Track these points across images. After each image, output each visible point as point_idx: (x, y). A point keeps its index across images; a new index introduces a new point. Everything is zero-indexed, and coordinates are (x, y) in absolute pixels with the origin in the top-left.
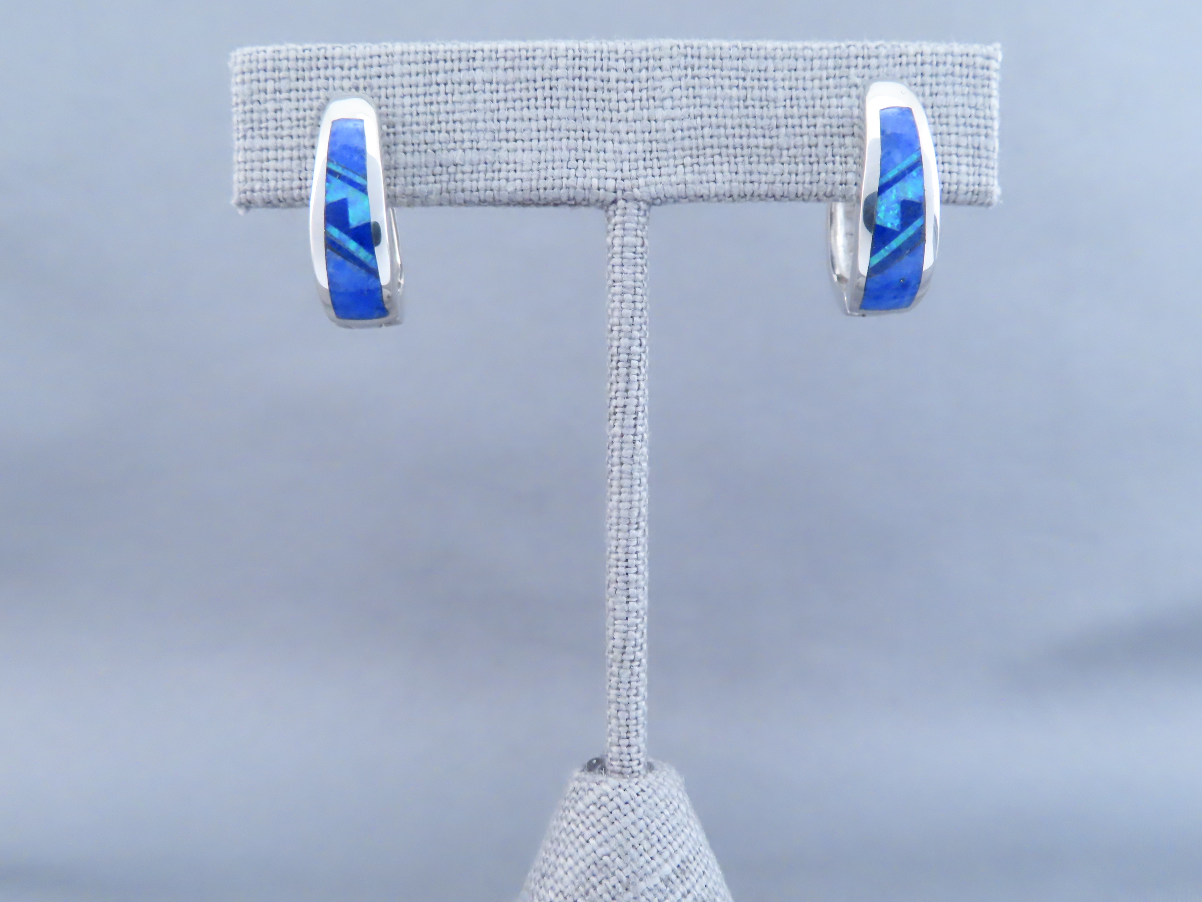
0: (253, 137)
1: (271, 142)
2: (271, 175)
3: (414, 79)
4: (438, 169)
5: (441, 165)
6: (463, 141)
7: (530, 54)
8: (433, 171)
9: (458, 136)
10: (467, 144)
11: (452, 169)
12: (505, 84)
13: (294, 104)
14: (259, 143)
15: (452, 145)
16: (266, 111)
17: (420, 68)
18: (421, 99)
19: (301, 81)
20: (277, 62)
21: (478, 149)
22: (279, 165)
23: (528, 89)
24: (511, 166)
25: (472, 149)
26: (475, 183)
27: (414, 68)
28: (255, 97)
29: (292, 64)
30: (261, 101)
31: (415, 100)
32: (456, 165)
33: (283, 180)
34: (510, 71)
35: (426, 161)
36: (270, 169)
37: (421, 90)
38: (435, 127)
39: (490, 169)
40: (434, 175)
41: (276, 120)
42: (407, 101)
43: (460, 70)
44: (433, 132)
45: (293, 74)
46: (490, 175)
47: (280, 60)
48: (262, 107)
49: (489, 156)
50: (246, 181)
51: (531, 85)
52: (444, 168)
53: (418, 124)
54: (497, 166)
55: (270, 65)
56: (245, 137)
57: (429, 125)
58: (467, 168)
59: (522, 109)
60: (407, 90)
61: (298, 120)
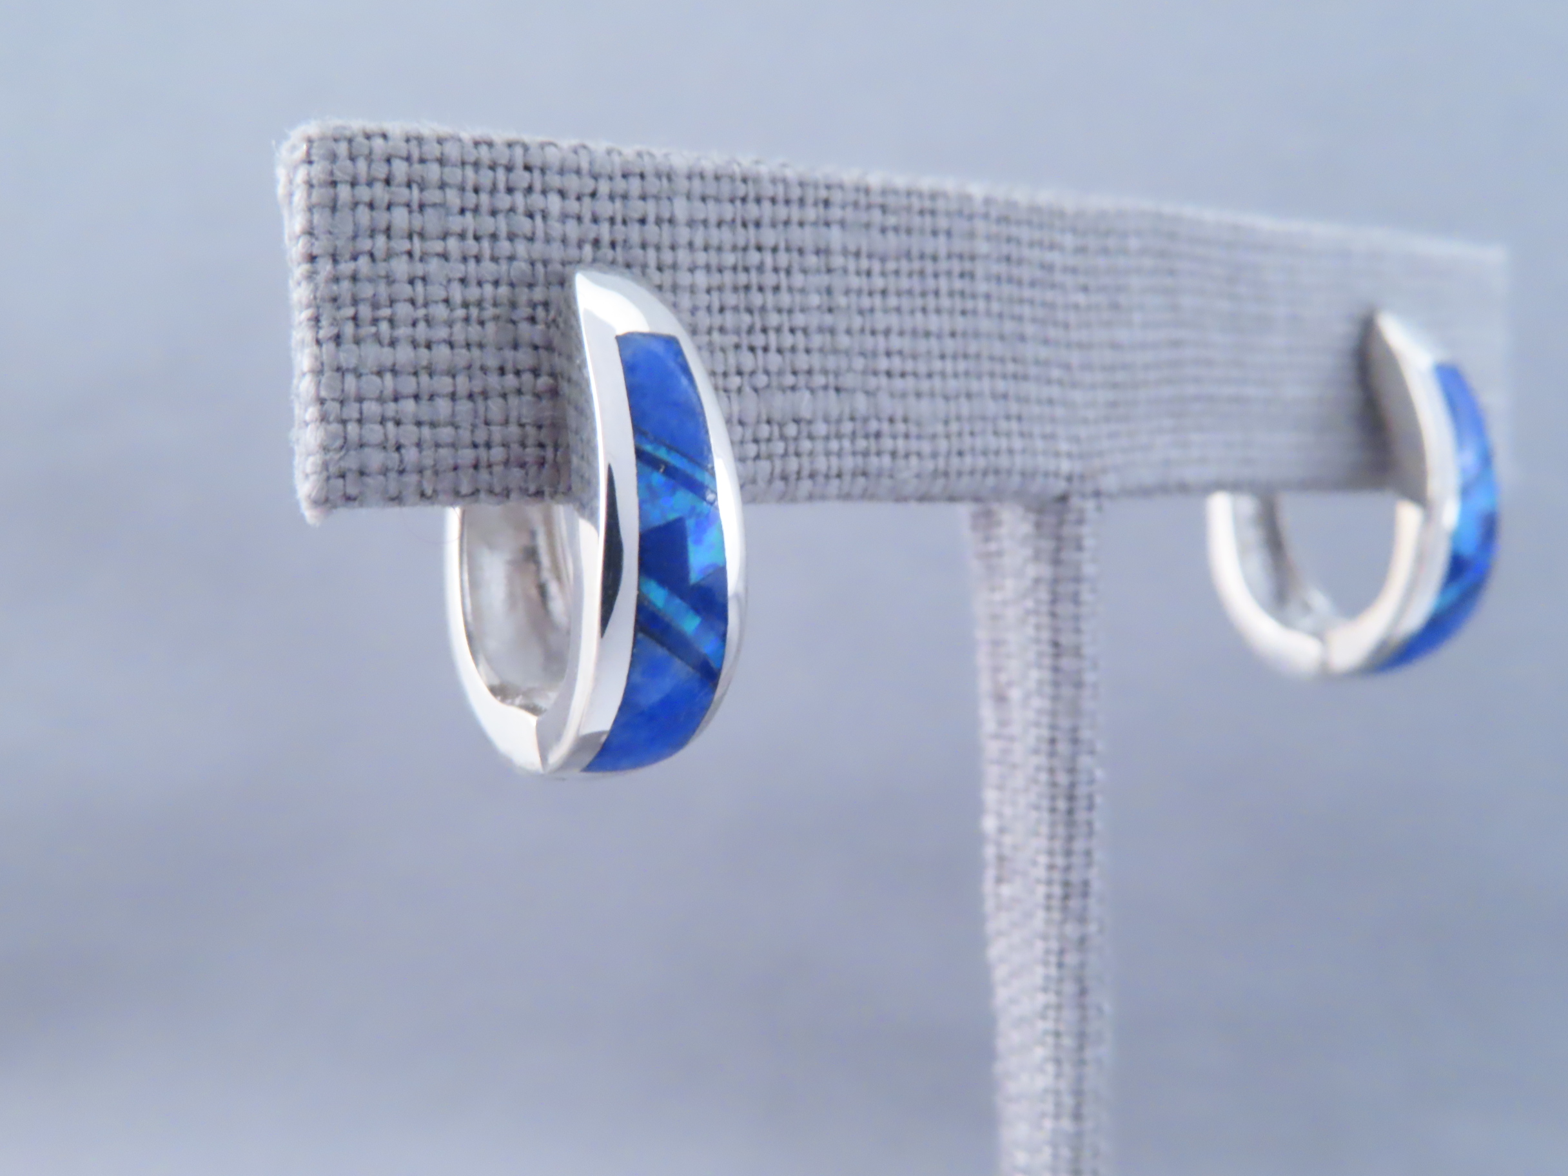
0: (357, 341)
1: (404, 354)
2: (409, 433)
3: (715, 236)
4: (764, 431)
5: (769, 422)
6: (810, 372)
7: (928, 204)
8: (754, 433)
9: (802, 361)
10: (819, 380)
11: (791, 430)
12: (883, 259)
13: (457, 269)
14: (373, 354)
15: (789, 380)
16: (390, 280)
17: (728, 211)
18: (728, 277)
19: (469, 215)
20: (417, 167)
21: (838, 390)
22: (424, 411)
23: (922, 273)
24: (900, 427)
25: (826, 388)
26: (834, 461)
27: (711, 211)
28: (365, 244)
29: (454, 175)
30: (378, 254)
31: (716, 279)
32: (797, 421)
33: (437, 445)
34: (891, 235)
35: (740, 411)
36: (404, 420)
37: (730, 259)
38: (759, 340)
39: (860, 432)
40: (756, 441)
41: (413, 302)
42: (701, 279)
43: (801, 224)
44: (752, 349)
45: (453, 198)
46: (861, 444)
47: (422, 161)
48: (382, 269)
49: (861, 403)
50: (345, 445)
51: (929, 267)
52: (776, 429)
53: (722, 330)
54: (873, 426)
55: (400, 169)
56: (337, 339)
57: (744, 335)
58: (821, 428)
59: (912, 312)
60: (701, 258)
61: (466, 305)
